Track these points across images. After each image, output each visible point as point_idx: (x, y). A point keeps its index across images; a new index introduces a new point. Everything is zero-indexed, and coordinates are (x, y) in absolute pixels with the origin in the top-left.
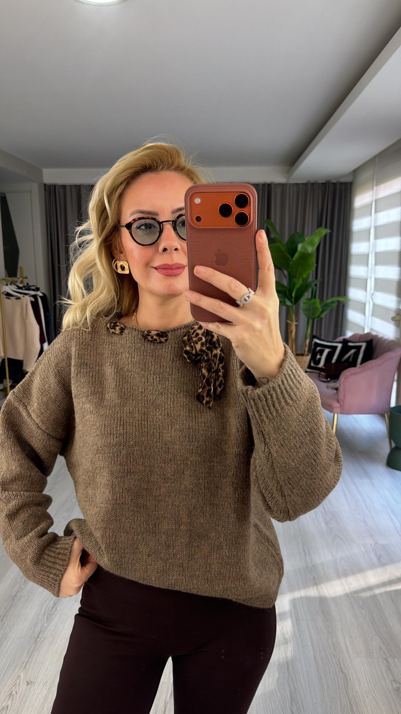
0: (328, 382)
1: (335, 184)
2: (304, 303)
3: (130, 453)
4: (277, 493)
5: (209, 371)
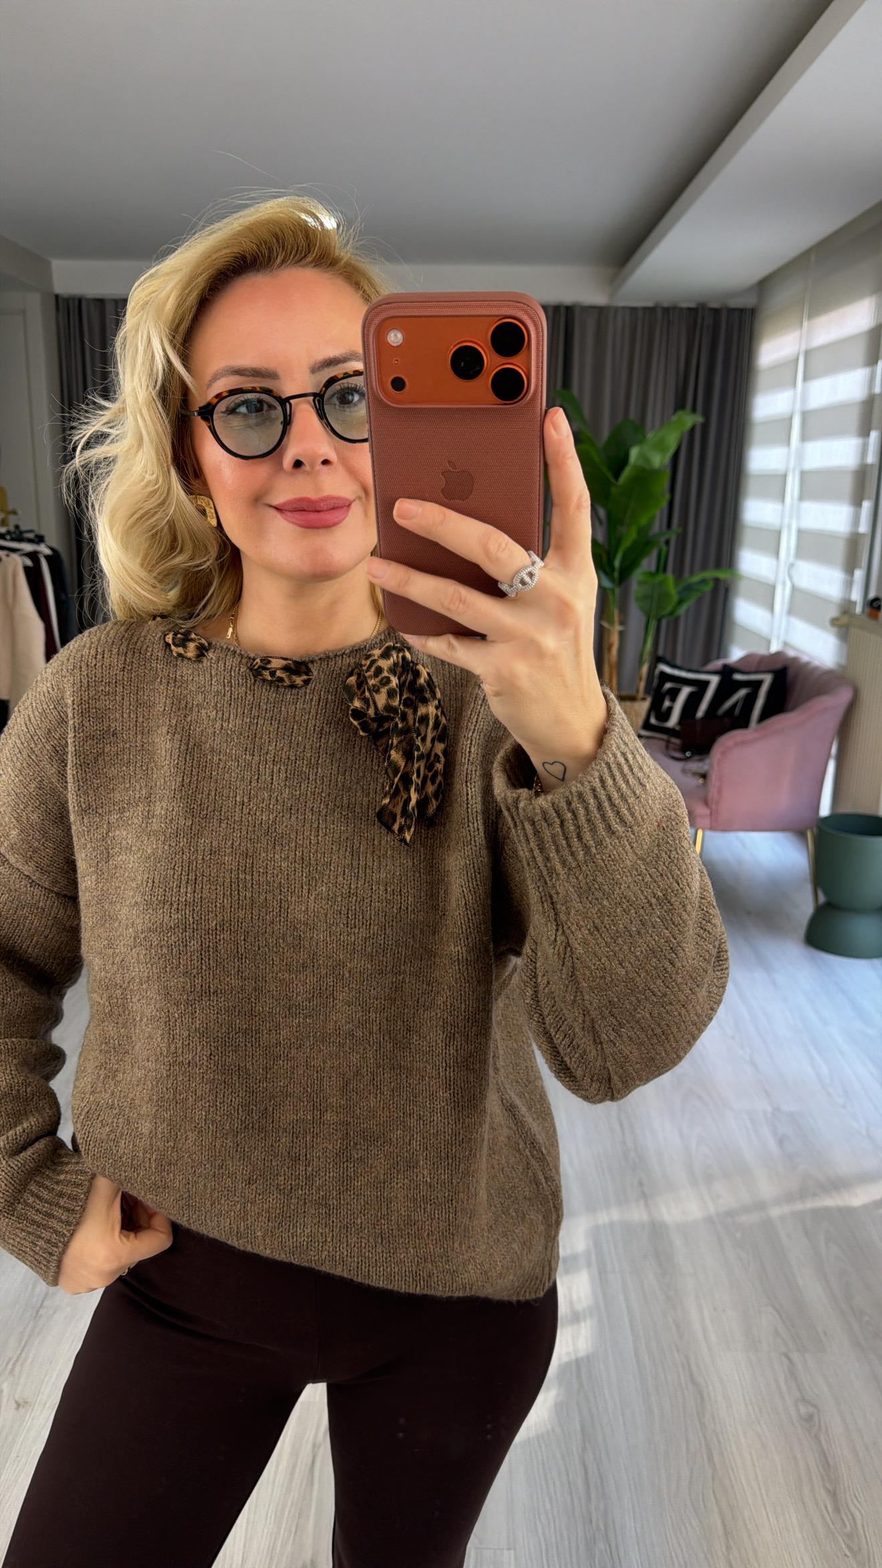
0: (686, 759)
1: (716, 312)
2: (640, 583)
3: (209, 946)
4: (584, 1035)
5: (408, 756)
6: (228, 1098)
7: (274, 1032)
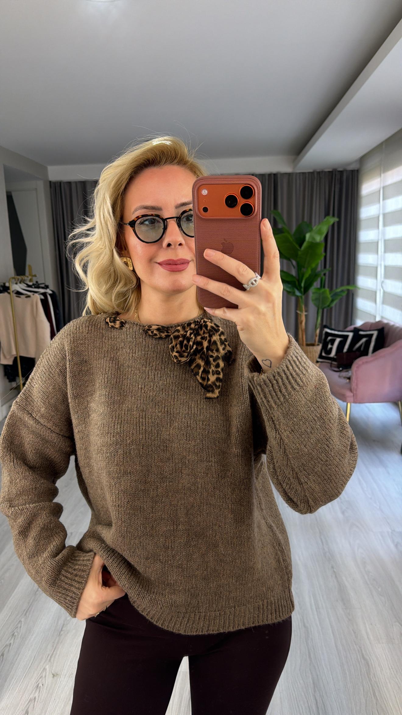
4: (294, 481)
6: (136, 521)
7: (155, 490)
